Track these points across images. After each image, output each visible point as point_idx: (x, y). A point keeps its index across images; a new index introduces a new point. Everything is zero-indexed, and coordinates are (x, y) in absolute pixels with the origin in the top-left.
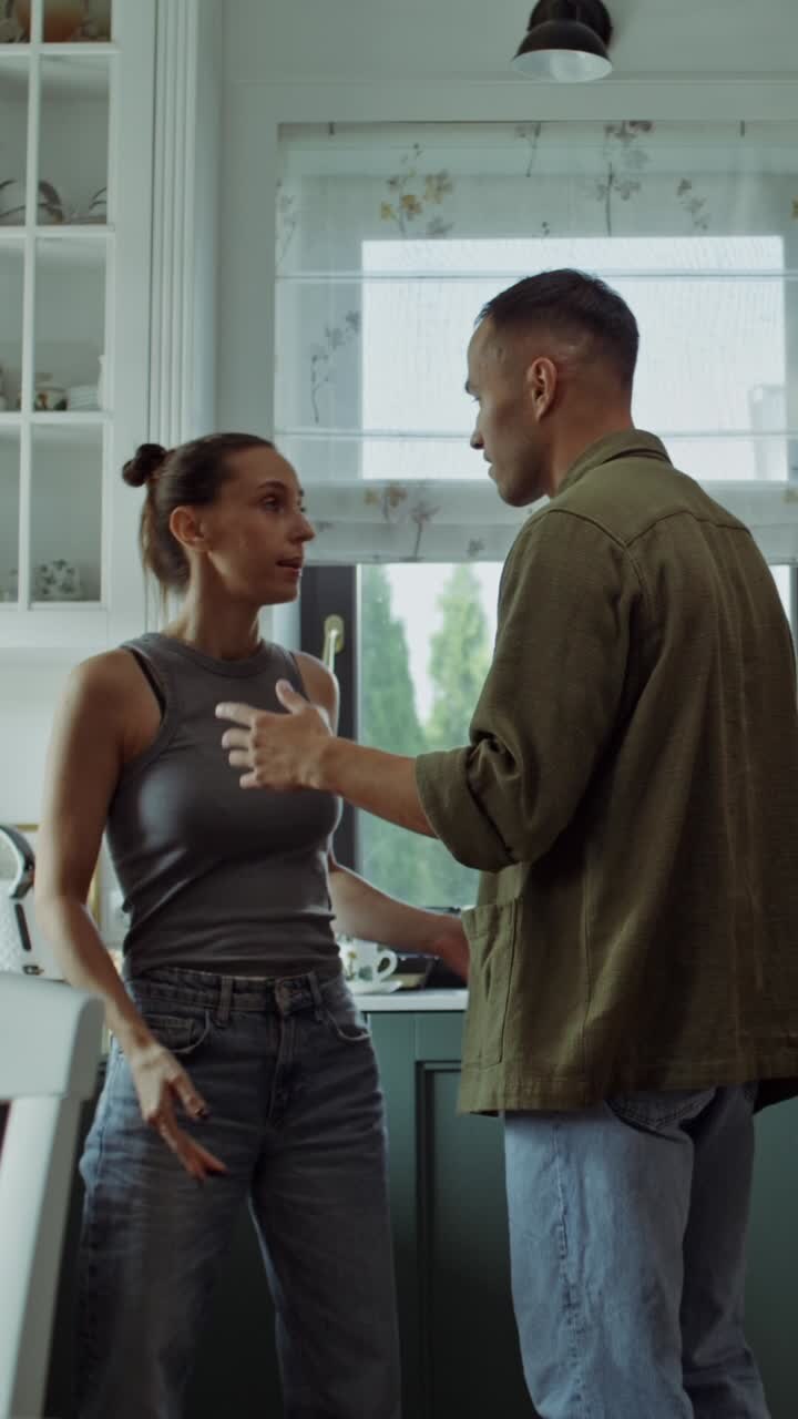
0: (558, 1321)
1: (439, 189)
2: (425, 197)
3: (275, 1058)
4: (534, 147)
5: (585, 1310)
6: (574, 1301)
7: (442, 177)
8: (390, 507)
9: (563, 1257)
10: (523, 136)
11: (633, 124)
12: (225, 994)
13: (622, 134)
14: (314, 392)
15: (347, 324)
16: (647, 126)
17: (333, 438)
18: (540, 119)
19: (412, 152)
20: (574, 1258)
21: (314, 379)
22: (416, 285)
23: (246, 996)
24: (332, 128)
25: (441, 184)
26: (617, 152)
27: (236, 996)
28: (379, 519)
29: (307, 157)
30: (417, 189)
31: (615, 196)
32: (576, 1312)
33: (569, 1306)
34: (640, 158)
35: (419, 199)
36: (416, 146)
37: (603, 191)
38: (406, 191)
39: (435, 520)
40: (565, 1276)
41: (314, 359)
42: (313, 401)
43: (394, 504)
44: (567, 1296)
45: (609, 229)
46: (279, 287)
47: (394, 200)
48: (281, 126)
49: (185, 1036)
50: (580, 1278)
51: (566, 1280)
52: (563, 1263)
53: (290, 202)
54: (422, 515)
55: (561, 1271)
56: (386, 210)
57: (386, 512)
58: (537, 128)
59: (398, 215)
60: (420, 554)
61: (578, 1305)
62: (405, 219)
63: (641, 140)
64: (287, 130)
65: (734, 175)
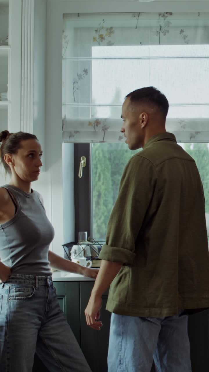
0: (118, 367)
1: (110, 32)
2: (106, 35)
3: (47, 298)
4: (138, 20)
5: (124, 366)
6: (122, 363)
7: (111, 28)
8: (96, 126)
9: (121, 351)
10: (135, 17)
11: (167, 13)
12: (37, 281)
13: (164, 16)
14: (74, 93)
15: (84, 73)
16: (171, 14)
17: (79, 106)
18: (140, 12)
19: (102, 22)
20: (123, 351)
21: (74, 89)
22: (104, 61)
23: (41, 281)
24: (79, 15)
25: (111, 30)
26: (162, 22)
27: (39, 281)
28: (93, 130)
29: (71, 23)
30: (103, 32)
31: (161, 34)
32: (122, 366)
33: (120, 364)
34: (169, 23)
35: (104, 35)
36: (103, 20)
37: (158, 33)
38: (101, 33)
39: (109, 130)
40: (120, 356)
41: (74, 83)
42: (74, 96)
43: (97, 125)
44: (120, 361)
45: (160, 43)
46: (64, 62)
47: (97, 36)
48: (64, 14)
49: (29, 293)
50: (124, 357)
51: (121, 357)
52: (120, 352)
53: (67, 37)
54: (105, 129)
55: (120, 354)
56: (94, 39)
57: (95, 128)
58: (139, 14)
59: (98, 41)
60: (104, 140)
61: (123, 364)
62: (100, 41)
63: (169, 18)
64: (65, 16)
65: (196, 27)
